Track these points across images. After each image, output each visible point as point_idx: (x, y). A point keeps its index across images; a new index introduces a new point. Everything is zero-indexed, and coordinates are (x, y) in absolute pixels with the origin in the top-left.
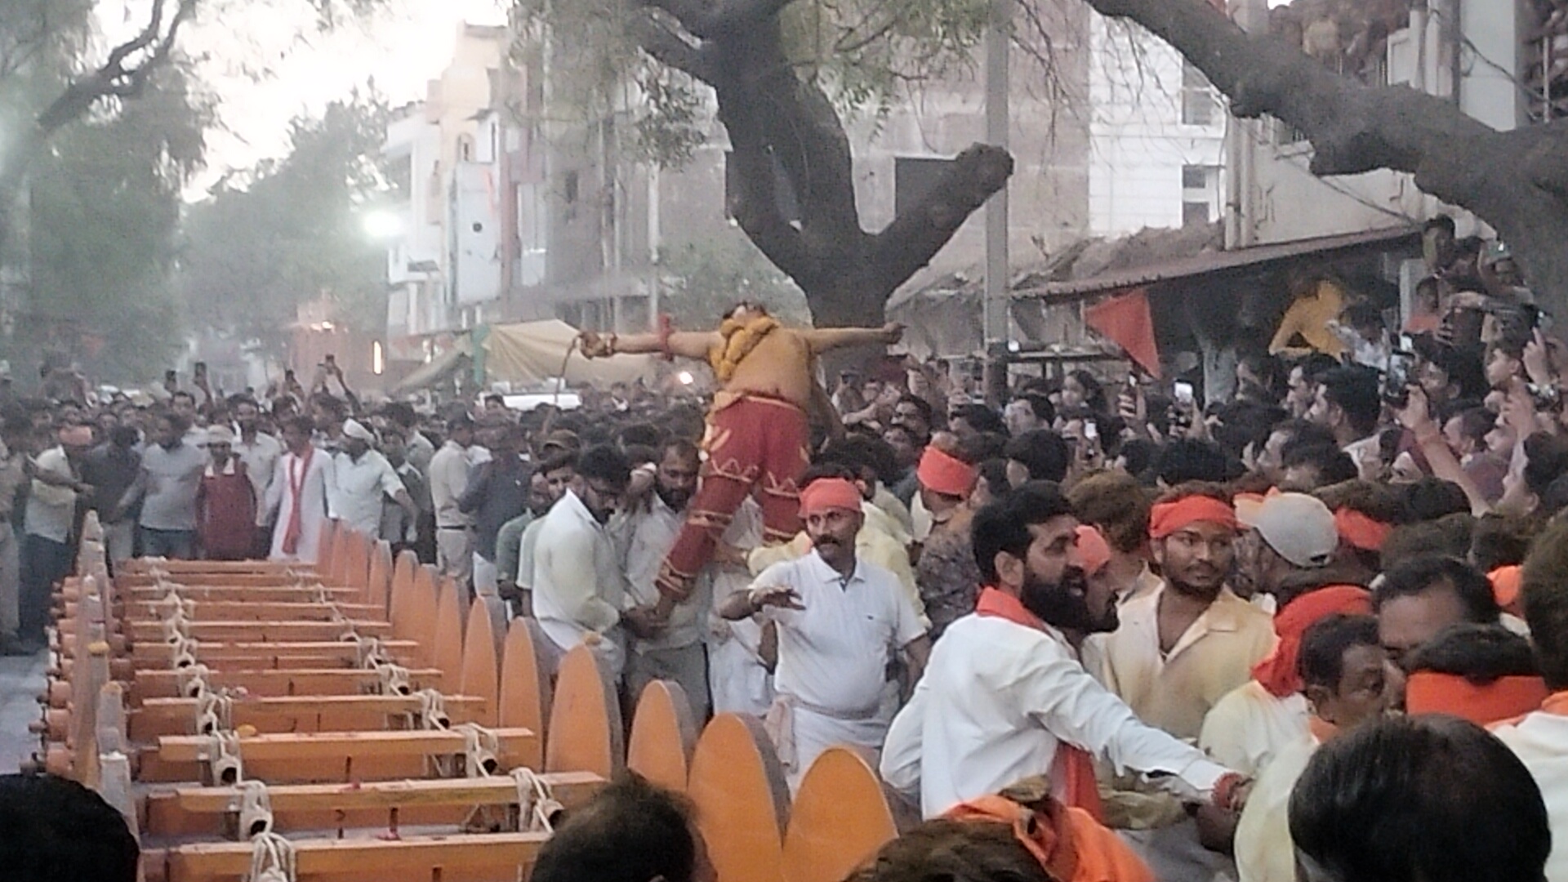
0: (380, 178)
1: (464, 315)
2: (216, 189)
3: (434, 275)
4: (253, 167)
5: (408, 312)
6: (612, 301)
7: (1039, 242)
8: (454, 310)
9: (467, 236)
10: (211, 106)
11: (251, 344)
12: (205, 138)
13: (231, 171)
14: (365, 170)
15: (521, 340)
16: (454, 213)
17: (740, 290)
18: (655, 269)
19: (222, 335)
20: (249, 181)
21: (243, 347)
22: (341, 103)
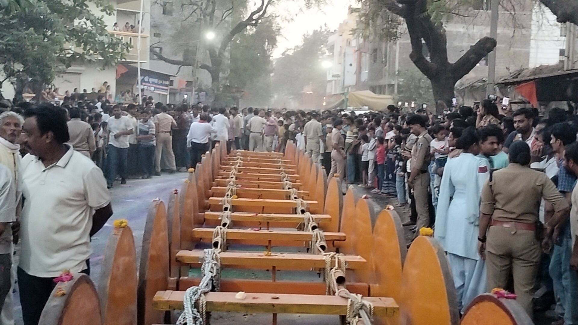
0: (327, 51)
1: (346, 89)
2: (283, 54)
3: (339, 78)
4: (293, 48)
5: (332, 89)
6: (385, 86)
7: (508, 69)
8: (344, 88)
9: (348, 68)
10: (279, 30)
11: (291, 97)
12: (277, 39)
13: (288, 49)
14: (323, 49)
15: (358, 96)
16: (344, 61)
17: (421, 83)
18: (397, 76)
19: (284, 94)
20: (292, 51)
21: (289, 98)
22: (317, 30)
